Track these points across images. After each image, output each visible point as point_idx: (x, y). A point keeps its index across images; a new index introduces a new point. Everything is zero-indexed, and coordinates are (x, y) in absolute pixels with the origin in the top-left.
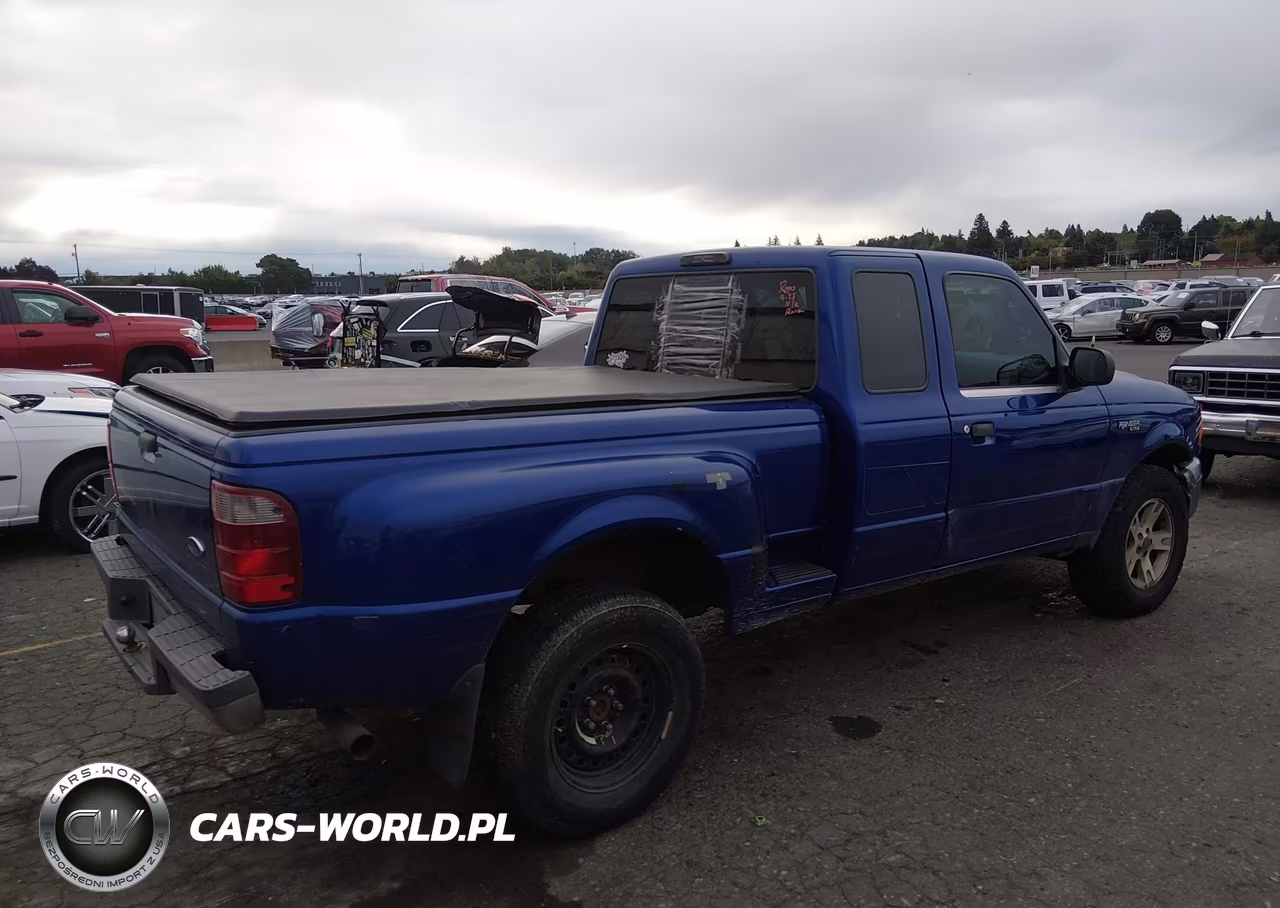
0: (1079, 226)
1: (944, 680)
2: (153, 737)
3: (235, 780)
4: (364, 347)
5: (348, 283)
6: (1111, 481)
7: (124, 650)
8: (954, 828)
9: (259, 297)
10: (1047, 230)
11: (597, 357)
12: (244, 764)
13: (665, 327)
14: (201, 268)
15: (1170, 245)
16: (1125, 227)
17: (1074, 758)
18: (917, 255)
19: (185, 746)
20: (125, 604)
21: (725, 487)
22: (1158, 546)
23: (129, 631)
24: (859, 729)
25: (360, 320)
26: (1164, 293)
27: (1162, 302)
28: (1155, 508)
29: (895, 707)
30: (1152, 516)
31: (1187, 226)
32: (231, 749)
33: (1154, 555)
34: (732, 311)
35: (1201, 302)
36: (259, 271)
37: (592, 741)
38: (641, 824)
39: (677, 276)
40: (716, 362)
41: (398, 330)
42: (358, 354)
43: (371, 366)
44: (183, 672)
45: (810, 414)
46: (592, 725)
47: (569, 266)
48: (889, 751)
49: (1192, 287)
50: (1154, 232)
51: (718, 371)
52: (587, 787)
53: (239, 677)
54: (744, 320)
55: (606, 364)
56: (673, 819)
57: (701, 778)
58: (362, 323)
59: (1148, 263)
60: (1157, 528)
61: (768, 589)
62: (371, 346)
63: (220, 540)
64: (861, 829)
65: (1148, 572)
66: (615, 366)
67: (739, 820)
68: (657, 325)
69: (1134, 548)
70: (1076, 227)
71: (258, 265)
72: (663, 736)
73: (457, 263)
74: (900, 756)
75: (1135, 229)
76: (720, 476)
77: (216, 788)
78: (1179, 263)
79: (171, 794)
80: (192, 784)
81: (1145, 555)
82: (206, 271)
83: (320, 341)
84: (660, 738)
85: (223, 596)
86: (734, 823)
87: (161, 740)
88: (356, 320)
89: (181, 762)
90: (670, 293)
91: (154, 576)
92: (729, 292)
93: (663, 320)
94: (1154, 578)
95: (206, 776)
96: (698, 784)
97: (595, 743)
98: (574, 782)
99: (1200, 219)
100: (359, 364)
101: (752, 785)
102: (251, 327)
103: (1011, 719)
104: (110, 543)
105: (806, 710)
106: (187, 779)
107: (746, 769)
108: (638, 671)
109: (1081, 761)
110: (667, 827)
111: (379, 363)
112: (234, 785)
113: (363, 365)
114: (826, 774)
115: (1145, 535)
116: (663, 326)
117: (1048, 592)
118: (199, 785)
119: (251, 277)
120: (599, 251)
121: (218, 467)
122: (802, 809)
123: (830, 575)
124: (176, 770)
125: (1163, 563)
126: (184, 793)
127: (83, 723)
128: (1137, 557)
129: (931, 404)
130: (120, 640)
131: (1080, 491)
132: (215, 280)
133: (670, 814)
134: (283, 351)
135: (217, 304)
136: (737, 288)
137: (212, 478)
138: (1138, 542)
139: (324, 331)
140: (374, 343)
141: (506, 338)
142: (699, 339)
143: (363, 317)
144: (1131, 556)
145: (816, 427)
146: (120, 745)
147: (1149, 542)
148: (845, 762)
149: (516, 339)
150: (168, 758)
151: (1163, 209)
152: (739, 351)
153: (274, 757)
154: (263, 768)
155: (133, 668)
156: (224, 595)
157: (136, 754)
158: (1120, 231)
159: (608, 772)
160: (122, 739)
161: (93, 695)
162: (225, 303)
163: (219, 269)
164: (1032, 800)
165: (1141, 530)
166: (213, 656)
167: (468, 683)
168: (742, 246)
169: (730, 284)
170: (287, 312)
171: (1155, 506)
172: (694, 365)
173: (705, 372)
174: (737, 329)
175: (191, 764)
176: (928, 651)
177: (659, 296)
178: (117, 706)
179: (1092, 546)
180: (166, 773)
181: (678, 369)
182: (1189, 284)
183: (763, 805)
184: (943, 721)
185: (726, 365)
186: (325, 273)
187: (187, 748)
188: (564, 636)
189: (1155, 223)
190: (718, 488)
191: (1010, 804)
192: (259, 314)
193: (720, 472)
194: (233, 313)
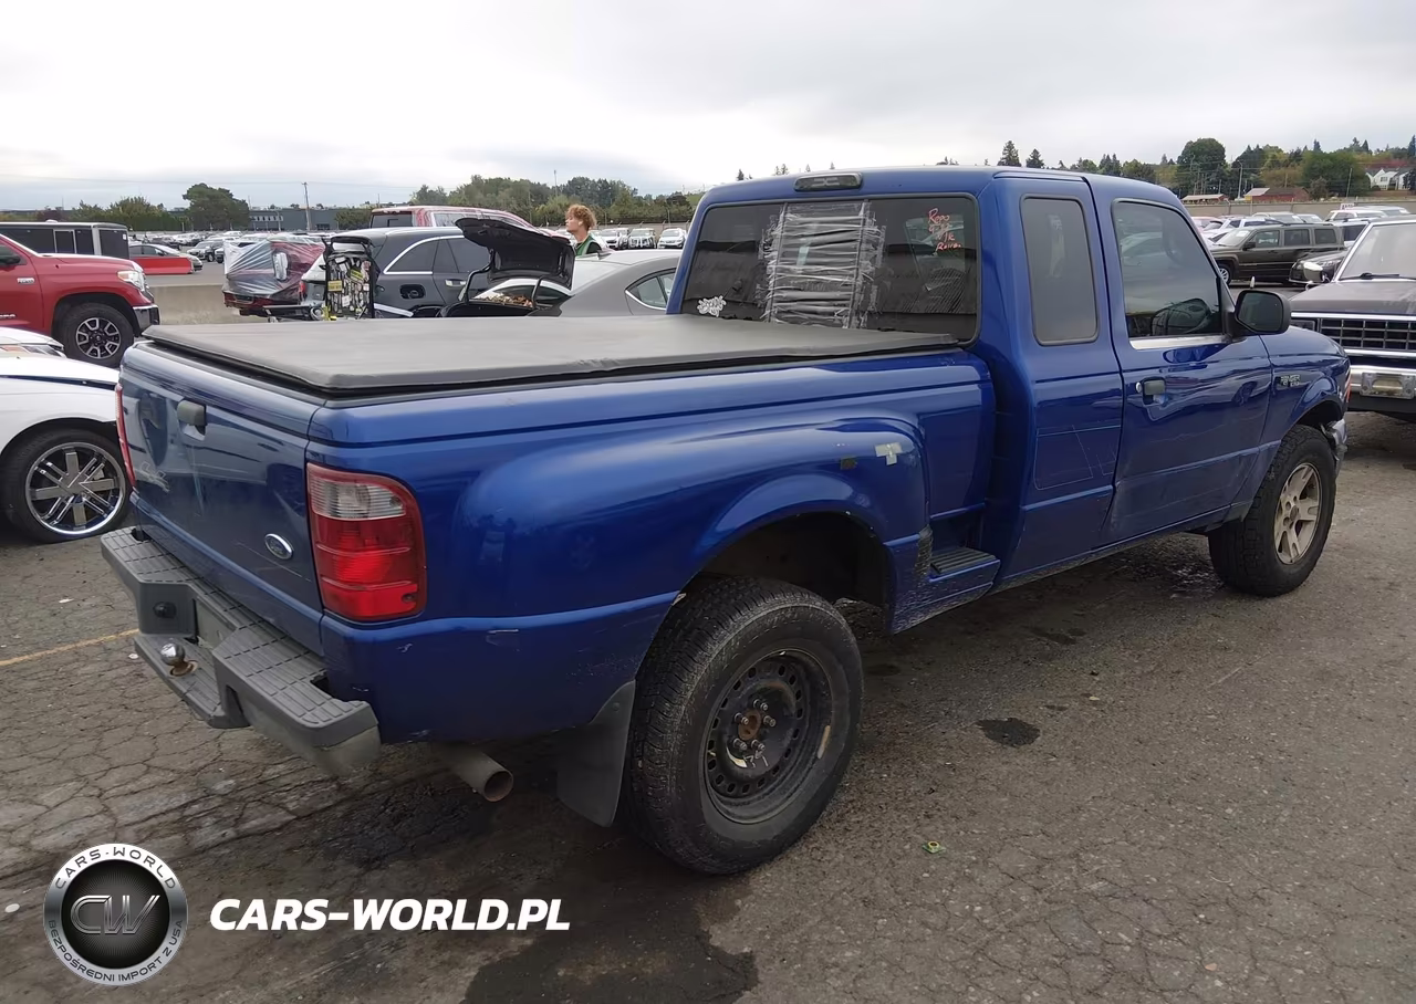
0: (1114, 156)
1: (1093, 674)
2: (184, 768)
3: (298, 819)
4: (353, 292)
5: (293, 218)
6: (1268, 445)
7: (171, 673)
8: (1153, 847)
9: (189, 234)
10: (1080, 161)
11: (684, 304)
12: (305, 799)
13: (774, 267)
14: (118, 200)
15: (1213, 178)
16: (1164, 158)
17: (1261, 760)
18: (1083, 178)
19: (226, 779)
20: (162, 614)
21: (895, 461)
22: (1304, 516)
23: (177, 650)
24: (1015, 734)
25: (348, 259)
26: (1219, 232)
27: (1220, 242)
28: (1303, 475)
29: (1048, 707)
30: (1301, 482)
31: (1231, 157)
32: (284, 781)
33: (1300, 525)
34: (864, 246)
35: (1261, 241)
36: (187, 204)
37: (742, 763)
38: (798, 856)
39: (789, 203)
40: (843, 309)
41: (385, 272)
42: (346, 301)
43: (364, 316)
44: (274, 702)
45: (970, 372)
46: (743, 746)
47: (550, 198)
48: (1054, 759)
49: (1247, 224)
50: (1196, 163)
51: (846, 320)
52: (740, 818)
53: (355, 710)
54: (880, 257)
55: (698, 313)
56: (831, 847)
57: (851, 798)
58: (350, 264)
59: (1188, 198)
60: (1303, 496)
61: (932, 580)
62: (362, 291)
63: (319, 540)
64: (1050, 852)
65: (1294, 545)
66: (708, 314)
67: (907, 847)
68: (763, 265)
69: (1281, 519)
70: (1111, 158)
71: (185, 197)
72: (820, 754)
73: (418, 193)
74: (1069, 764)
75: (1175, 160)
76: (890, 447)
77: (279, 829)
78: (1221, 198)
79: (223, 839)
80: (247, 826)
81: (1291, 527)
82: (124, 204)
83: (285, 286)
84: (816, 758)
85: (322, 609)
86: (904, 851)
87: (194, 772)
88: (343, 259)
89: (228, 799)
90: (780, 225)
91: (202, 580)
92: (861, 222)
93: (772, 258)
94: (1300, 552)
95: (263, 816)
96: (850, 806)
97: (745, 766)
98: (728, 813)
99: (1244, 150)
100: (346, 312)
101: (912, 805)
102: (186, 270)
103: (1179, 716)
104: (125, 537)
105: (947, 713)
106: (239, 820)
107: (899, 785)
108: (792, 681)
109: (1270, 763)
110: (828, 858)
111: (372, 313)
112: (299, 825)
113: (353, 314)
114: (991, 788)
115: (1293, 504)
116: (772, 265)
117: (1176, 569)
118: (256, 826)
119: (178, 212)
120: (584, 180)
121: (315, 447)
122: (977, 832)
123: (992, 560)
124: (223, 809)
125: (1308, 534)
126: (240, 837)
127: (94, 754)
128: (1285, 528)
129: (1102, 358)
130: (165, 659)
131: (1240, 457)
132: (137, 215)
133: (828, 842)
134: (240, 297)
135: (140, 243)
136: (870, 218)
137: (306, 461)
138: (1286, 512)
139: (288, 273)
140: (366, 288)
141: (533, 282)
142: (819, 282)
143: (349, 256)
144: (1279, 526)
145: (975, 387)
146: (146, 780)
147: (1296, 511)
148: (1010, 773)
149: (544, 283)
150: (208, 795)
151: (1206, 137)
152: (873, 296)
153: (340, 788)
154: (330, 803)
155: (189, 695)
156: (323, 607)
157: (169, 791)
158: (1158, 163)
159: (759, 798)
160: (147, 772)
161: (96, 718)
162: (149, 242)
163: (139, 202)
164: (1229, 811)
165: (1289, 497)
166: (311, 682)
167: (617, 704)
168: (746, 176)
169: (861, 213)
170: (243, 251)
171: (1305, 471)
172: (815, 313)
173: (828, 321)
174: (871, 269)
175: (240, 801)
176: (1067, 641)
177: (766, 228)
178: (129, 732)
179: (1243, 517)
180: (210, 813)
181: (792, 318)
182: (1243, 221)
183: (932, 828)
184: (1105, 721)
185: (858, 313)
186: (264, 206)
187: (231, 782)
188: (720, 646)
189: (1197, 154)
190: (888, 463)
191: (1206, 816)
192: (196, 254)
193: (889, 443)
194: (162, 254)
